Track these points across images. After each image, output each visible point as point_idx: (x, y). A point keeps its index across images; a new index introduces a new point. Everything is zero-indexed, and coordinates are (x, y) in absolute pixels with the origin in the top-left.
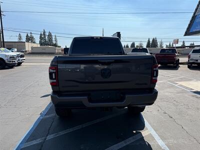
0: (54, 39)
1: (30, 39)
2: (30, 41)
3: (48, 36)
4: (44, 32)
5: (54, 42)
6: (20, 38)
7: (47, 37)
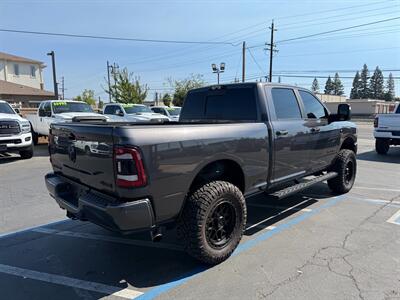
0: (385, 84)
1: (333, 87)
2: (332, 92)
3: (373, 78)
4: (365, 71)
5: (386, 90)
6: (315, 85)
7: (369, 81)
